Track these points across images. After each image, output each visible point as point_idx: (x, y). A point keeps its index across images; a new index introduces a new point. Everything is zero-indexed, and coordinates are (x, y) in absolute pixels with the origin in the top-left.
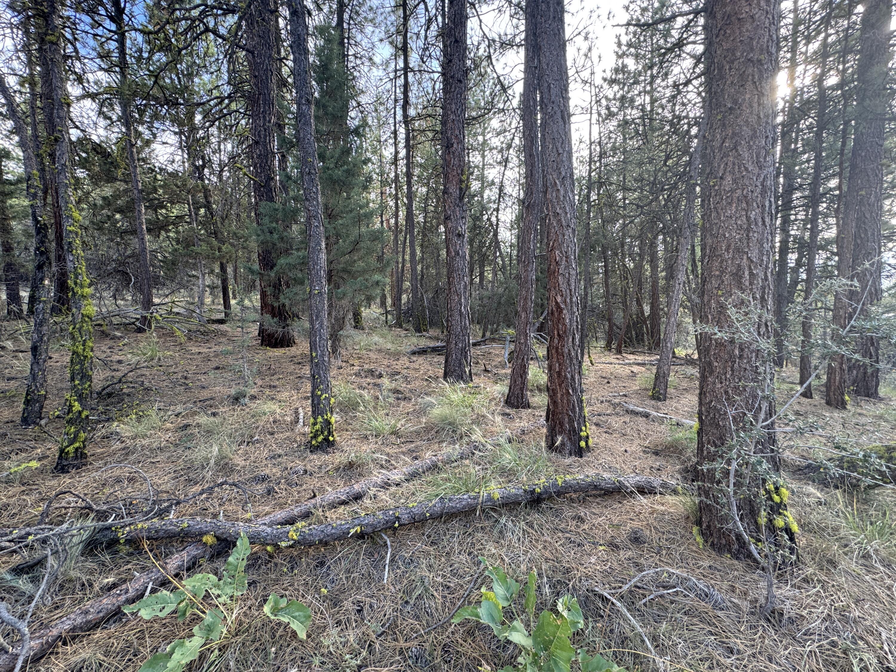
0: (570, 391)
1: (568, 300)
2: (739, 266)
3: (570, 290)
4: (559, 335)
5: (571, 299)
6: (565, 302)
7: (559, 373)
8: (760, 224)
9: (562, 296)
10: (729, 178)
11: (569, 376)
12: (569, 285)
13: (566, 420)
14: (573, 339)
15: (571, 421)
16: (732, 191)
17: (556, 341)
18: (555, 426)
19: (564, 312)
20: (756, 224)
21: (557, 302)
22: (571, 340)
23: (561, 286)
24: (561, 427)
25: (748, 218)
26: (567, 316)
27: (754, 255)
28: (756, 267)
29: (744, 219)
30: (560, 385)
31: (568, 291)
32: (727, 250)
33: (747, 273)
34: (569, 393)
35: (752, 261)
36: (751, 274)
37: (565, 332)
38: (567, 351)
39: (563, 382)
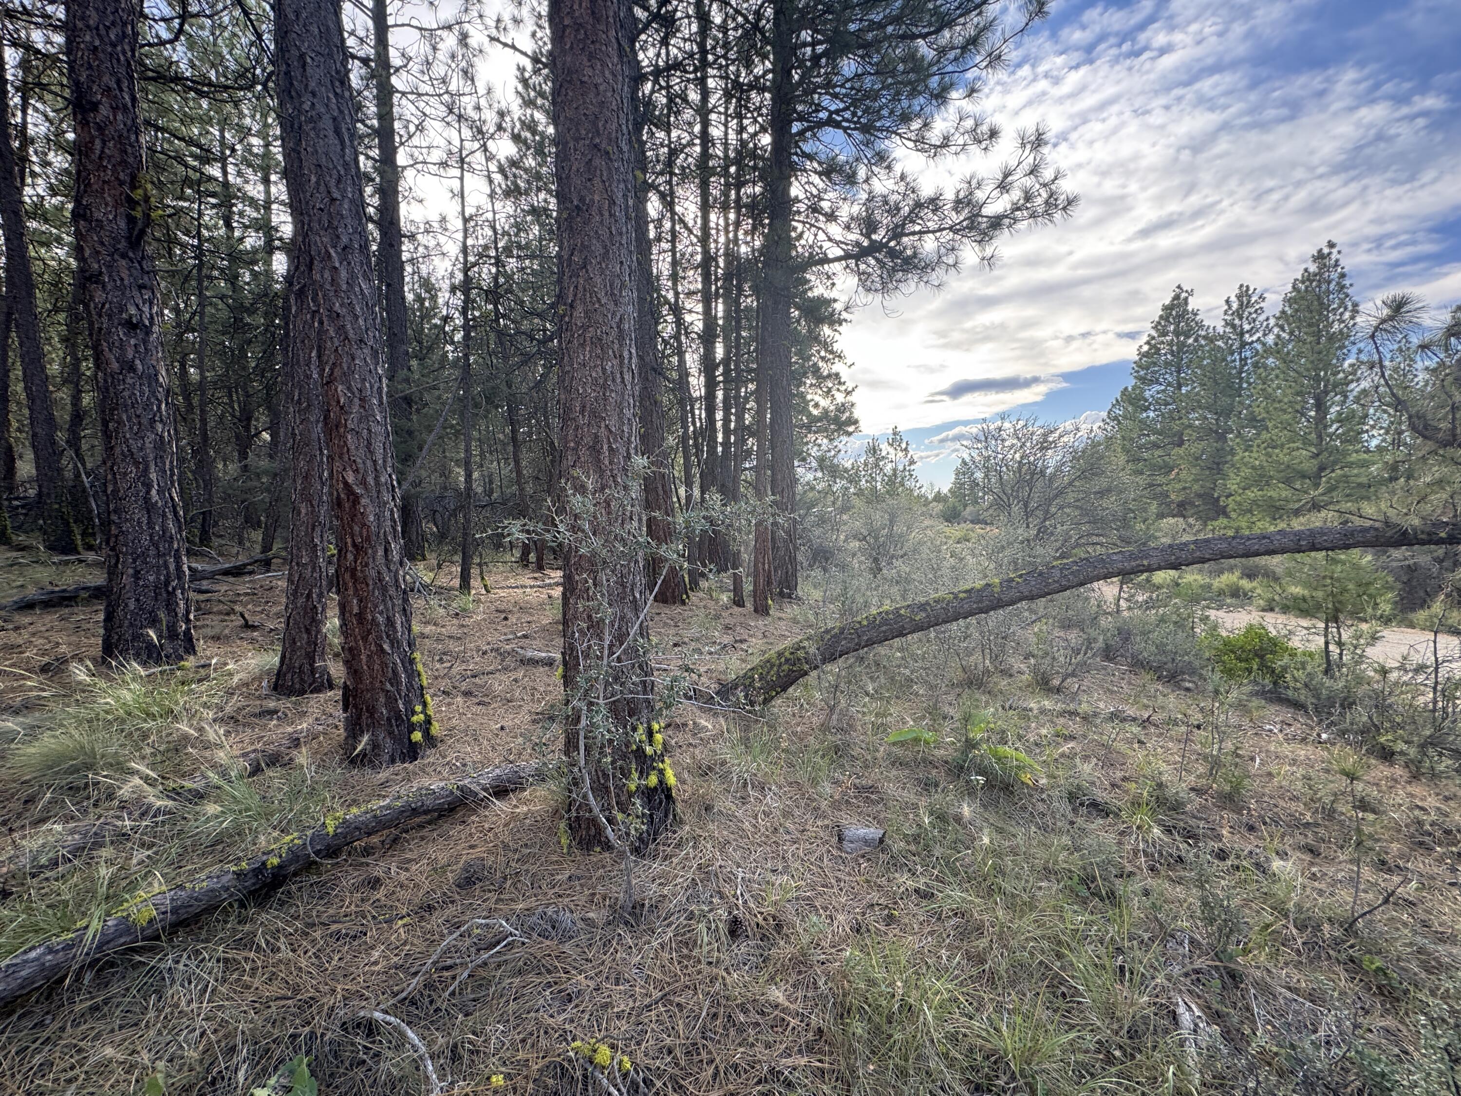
0: (386, 647)
1: (370, 480)
2: (596, 436)
3: (375, 462)
4: (354, 545)
5: (377, 478)
6: (364, 483)
7: (360, 616)
8: (619, 380)
9: (356, 471)
10: (580, 309)
11: (381, 619)
12: (372, 453)
13: (382, 700)
14: (386, 551)
15: (391, 701)
16: (585, 328)
17: (350, 557)
18: (359, 717)
19: (363, 501)
20: (614, 380)
21: (346, 483)
22: (381, 552)
23: (353, 451)
24: (372, 715)
25: (604, 370)
26: (370, 509)
27: (613, 422)
28: (616, 441)
29: (599, 369)
30: (365, 639)
31: (369, 463)
32: (582, 412)
33: (605, 447)
34: (383, 650)
35: (611, 431)
36: (611, 449)
37: (368, 539)
38: (373, 573)
39: (369, 632)
